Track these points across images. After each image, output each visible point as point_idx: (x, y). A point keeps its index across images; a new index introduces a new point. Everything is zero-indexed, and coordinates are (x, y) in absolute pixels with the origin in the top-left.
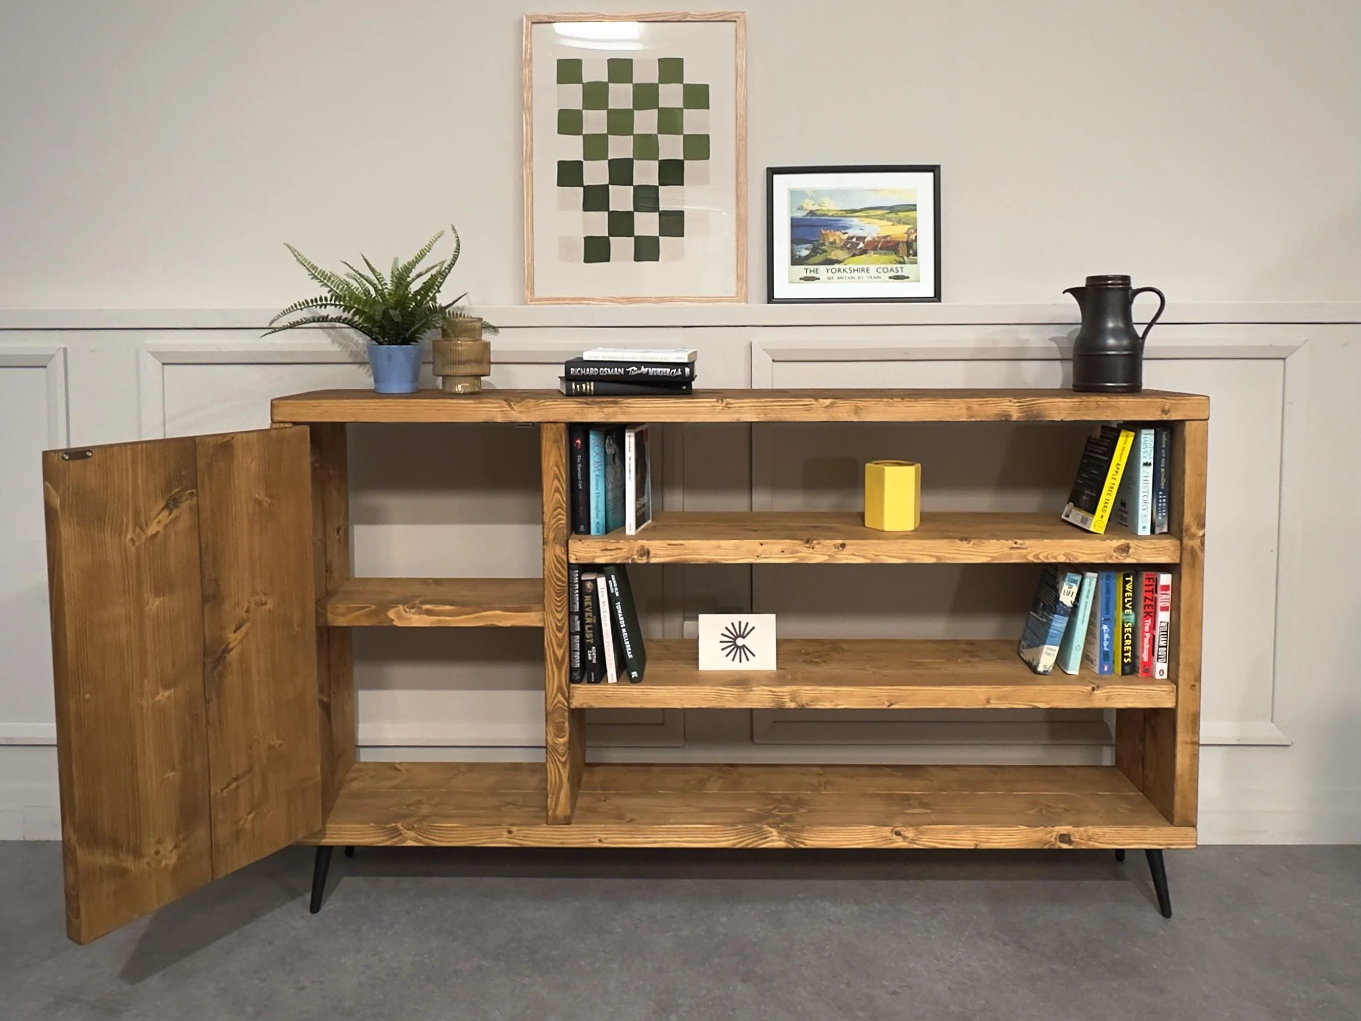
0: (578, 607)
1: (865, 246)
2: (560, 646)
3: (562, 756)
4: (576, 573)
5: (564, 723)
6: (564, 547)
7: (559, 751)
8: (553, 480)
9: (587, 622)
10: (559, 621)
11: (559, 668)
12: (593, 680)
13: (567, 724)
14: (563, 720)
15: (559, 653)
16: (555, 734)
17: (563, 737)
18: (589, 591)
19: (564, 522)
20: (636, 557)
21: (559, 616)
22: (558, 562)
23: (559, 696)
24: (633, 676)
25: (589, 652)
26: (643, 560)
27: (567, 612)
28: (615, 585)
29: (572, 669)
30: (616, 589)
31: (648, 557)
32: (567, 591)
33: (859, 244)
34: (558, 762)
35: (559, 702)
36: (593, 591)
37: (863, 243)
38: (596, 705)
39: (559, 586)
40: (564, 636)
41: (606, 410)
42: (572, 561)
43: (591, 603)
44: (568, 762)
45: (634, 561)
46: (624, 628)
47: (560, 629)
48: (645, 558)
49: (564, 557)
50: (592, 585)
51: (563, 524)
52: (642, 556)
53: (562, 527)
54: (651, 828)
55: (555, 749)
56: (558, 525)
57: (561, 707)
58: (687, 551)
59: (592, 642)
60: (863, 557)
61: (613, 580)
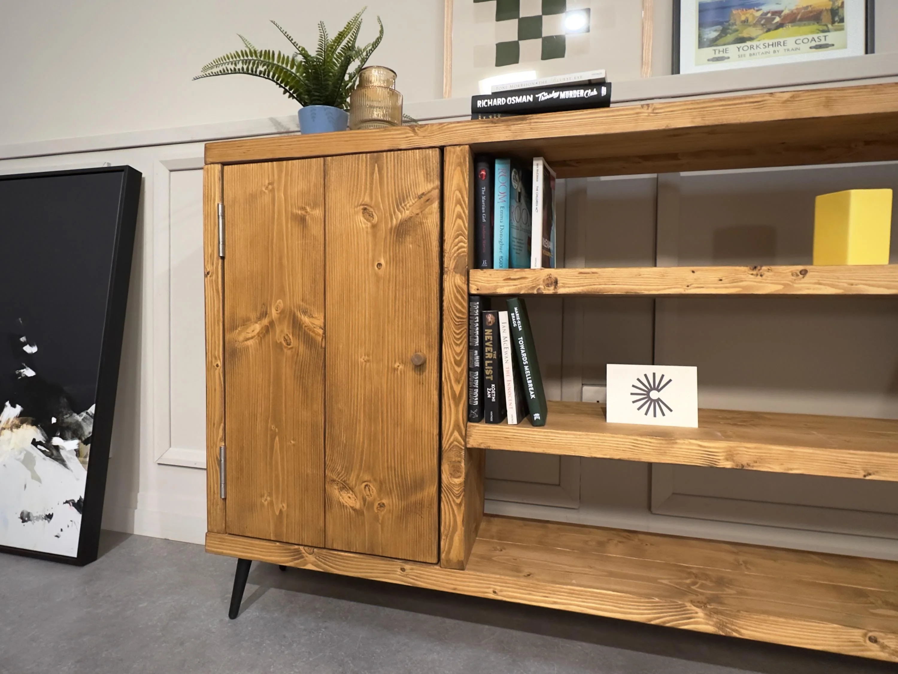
0: (477, 342)
1: (782, 20)
2: (458, 381)
3: (458, 497)
4: (476, 306)
5: (460, 462)
6: (465, 276)
7: (454, 491)
8: (456, 206)
9: (487, 357)
10: (458, 354)
11: (457, 405)
12: (492, 420)
13: (463, 464)
14: (459, 459)
15: (457, 389)
16: (451, 474)
17: (459, 477)
18: (490, 325)
19: (466, 250)
20: (542, 287)
21: (458, 349)
22: (458, 291)
23: (456, 434)
24: (535, 418)
25: (488, 389)
26: (550, 291)
27: (466, 346)
28: (518, 318)
29: (470, 407)
30: (519, 322)
31: (555, 288)
32: (467, 323)
33: (774, 19)
34: (452, 502)
35: (456, 440)
36: (494, 324)
37: (780, 17)
38: (494, 446)
39: (458, 317)
40: (462, 370)
41: (513, 128)
42: (473, 292)
43: (491, 337)
44: (463, 505)
45: (540, 292)
46: (526, 365)
47: (458, 363)
48: (552, 288)
49: (465, 287)
50: (493, 317)
51: (464, 252)
52: (548, 285)
53: (463, 256)
54: (550, 586)
55: (450, 489)
56: (459, 254)
57: (456, 446)
58: (601, 281)
59: (492, 379)
60: (832, 286)
61: (516, 312)
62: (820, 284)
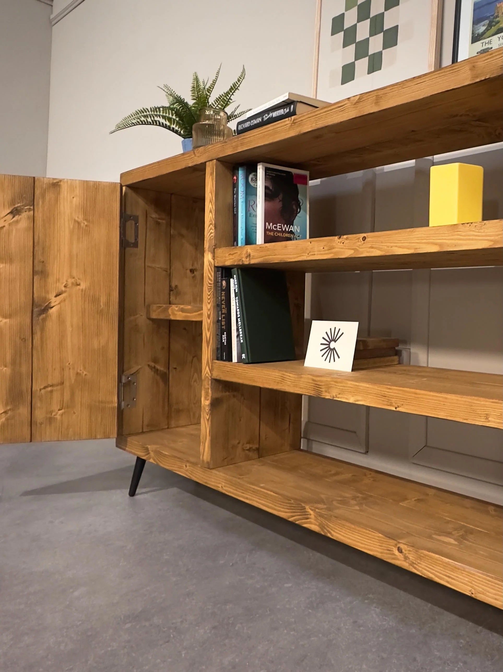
0: (220, 301)
2: (209, 330)
3: (208, 415)
4: (219, 275)
5: (209, 389)
6: (213, 254)
7: (206, 410)
8: (209, 203)
9: (222, 312)
10: (209, 310)
11: (208, 347)
12: (224, 358)
13: (210, 390)
14: (209, 386)
15: (208, 335)
16: (205, 397)
17: (208, 400)
18: (225, 288)
20: (244, 259)
21: (209, 306)
22: (210, 265)
23: (207, 368)
24: (243, 358)
25: (223, 336)
27: (213, 304)
28: (236, 283)
30: (236, 286)
32: (213, 287)
34: (205, 418)
35: (207, 373)
39: (210, 284)
40: (211, 321)
42: (217, 265)
43: (225, 297)
44: (210, 420)
45: (243, 262)
46: (239, 318)
47: (209, 317)
48: (248, 260)
49: (213, 262)
50: (227, 283)
51: (212, 236)
52: (247, 257)
55: (204, 408)
56: (210, 237)
57: (207, 377)
58: (269, 253)
59: (225, 328)
60: (379, 249)
61: (235, 278)
62: (372, 248)
